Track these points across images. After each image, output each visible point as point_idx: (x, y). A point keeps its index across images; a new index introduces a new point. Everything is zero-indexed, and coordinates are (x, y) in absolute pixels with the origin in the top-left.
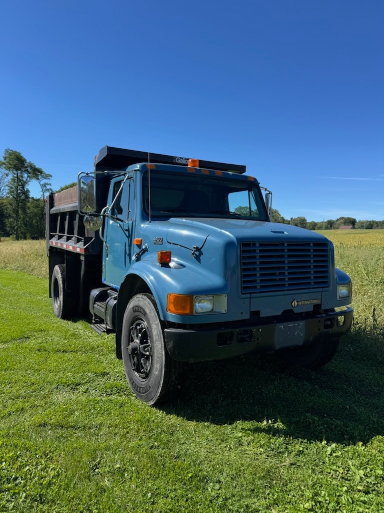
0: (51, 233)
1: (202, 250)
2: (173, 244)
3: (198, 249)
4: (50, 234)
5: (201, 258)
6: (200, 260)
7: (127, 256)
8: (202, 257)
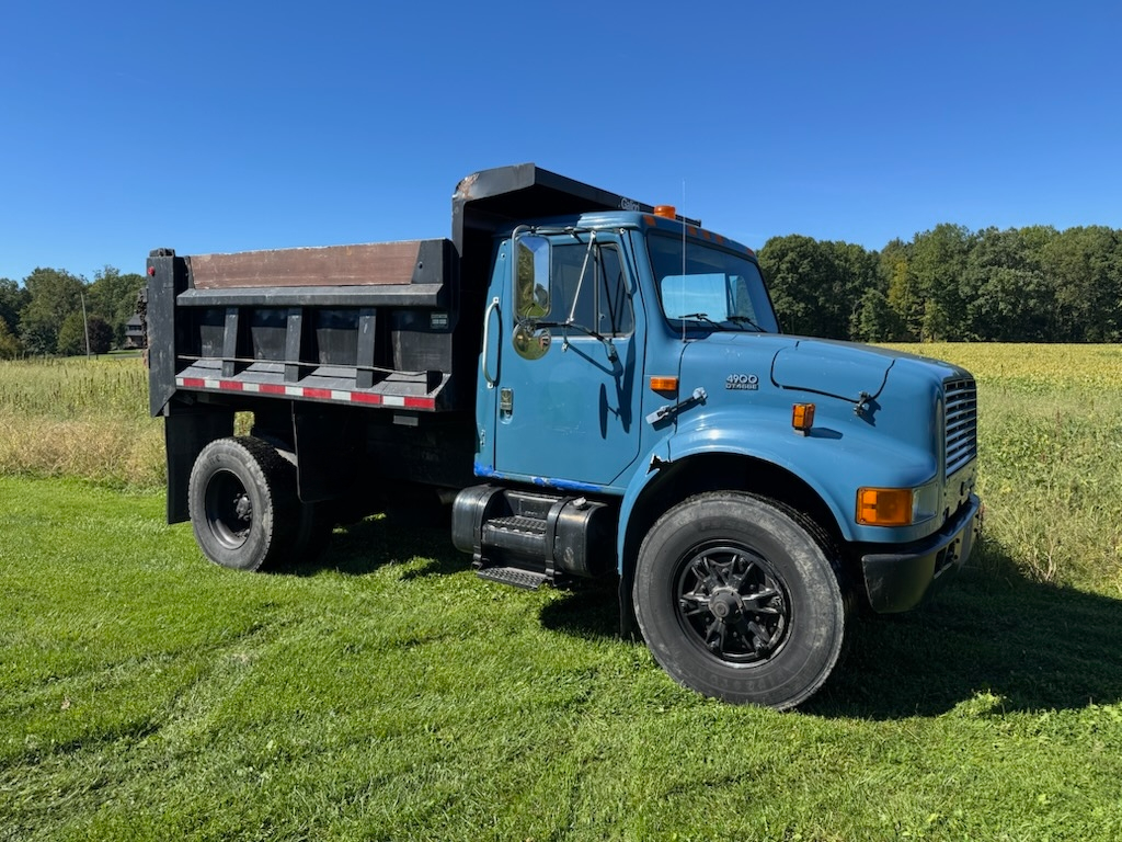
0: (180, 357)
1: (876, 400)
2: (785, 387)
3: (868, 399)
4: (176, 359)
5: (875, 415)
6: (874, 420)
7: (611, 415)
8: (877, 414)
